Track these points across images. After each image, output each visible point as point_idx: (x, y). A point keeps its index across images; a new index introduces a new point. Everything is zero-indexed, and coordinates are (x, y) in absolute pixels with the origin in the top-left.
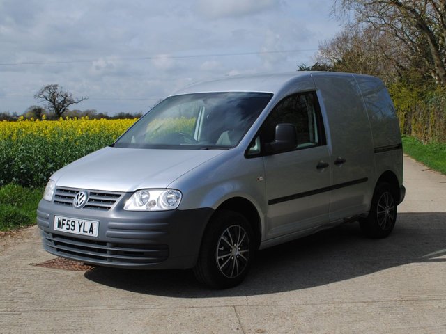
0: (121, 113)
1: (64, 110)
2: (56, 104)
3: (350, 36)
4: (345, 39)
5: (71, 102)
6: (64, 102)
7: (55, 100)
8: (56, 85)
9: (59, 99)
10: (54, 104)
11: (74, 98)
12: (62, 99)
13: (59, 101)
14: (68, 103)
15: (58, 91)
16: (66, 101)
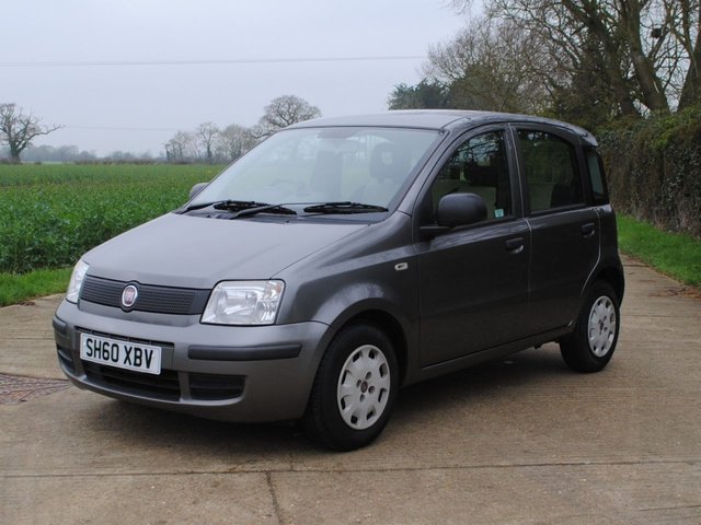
0: (117, 153)
1: (24, 146)
2: (13, 134)
3: (478, 37)
4: (470, 43)
5: (36, 132)
6: (25, 131)
7: (10, 128)
8: (12, 105)
9: (17, 128)
10: (9, 135)
11: (41, 125)
12: (22, 127)
13: (17, 130)
14: (31, 134)
15: (16, 114)
16: (29, 130)
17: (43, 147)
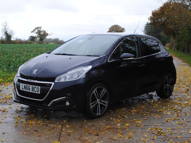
1: (44, 38)
7: (40, 34)
8: (41, 27)
11: (48, 33)
15: (42, 30)
16: (45, 34)
17: (50, 39)
